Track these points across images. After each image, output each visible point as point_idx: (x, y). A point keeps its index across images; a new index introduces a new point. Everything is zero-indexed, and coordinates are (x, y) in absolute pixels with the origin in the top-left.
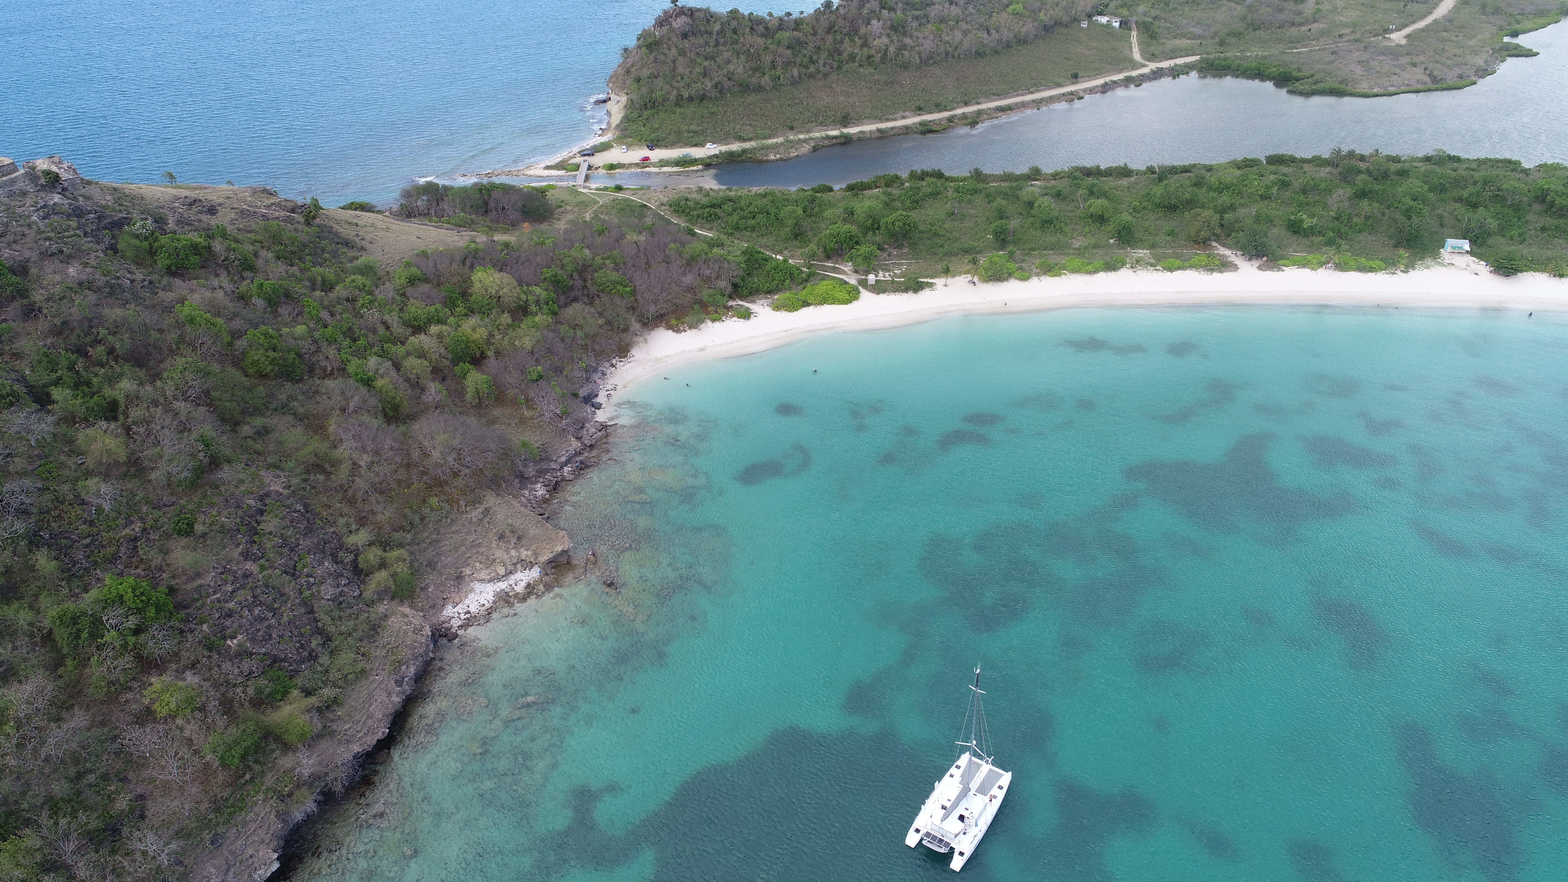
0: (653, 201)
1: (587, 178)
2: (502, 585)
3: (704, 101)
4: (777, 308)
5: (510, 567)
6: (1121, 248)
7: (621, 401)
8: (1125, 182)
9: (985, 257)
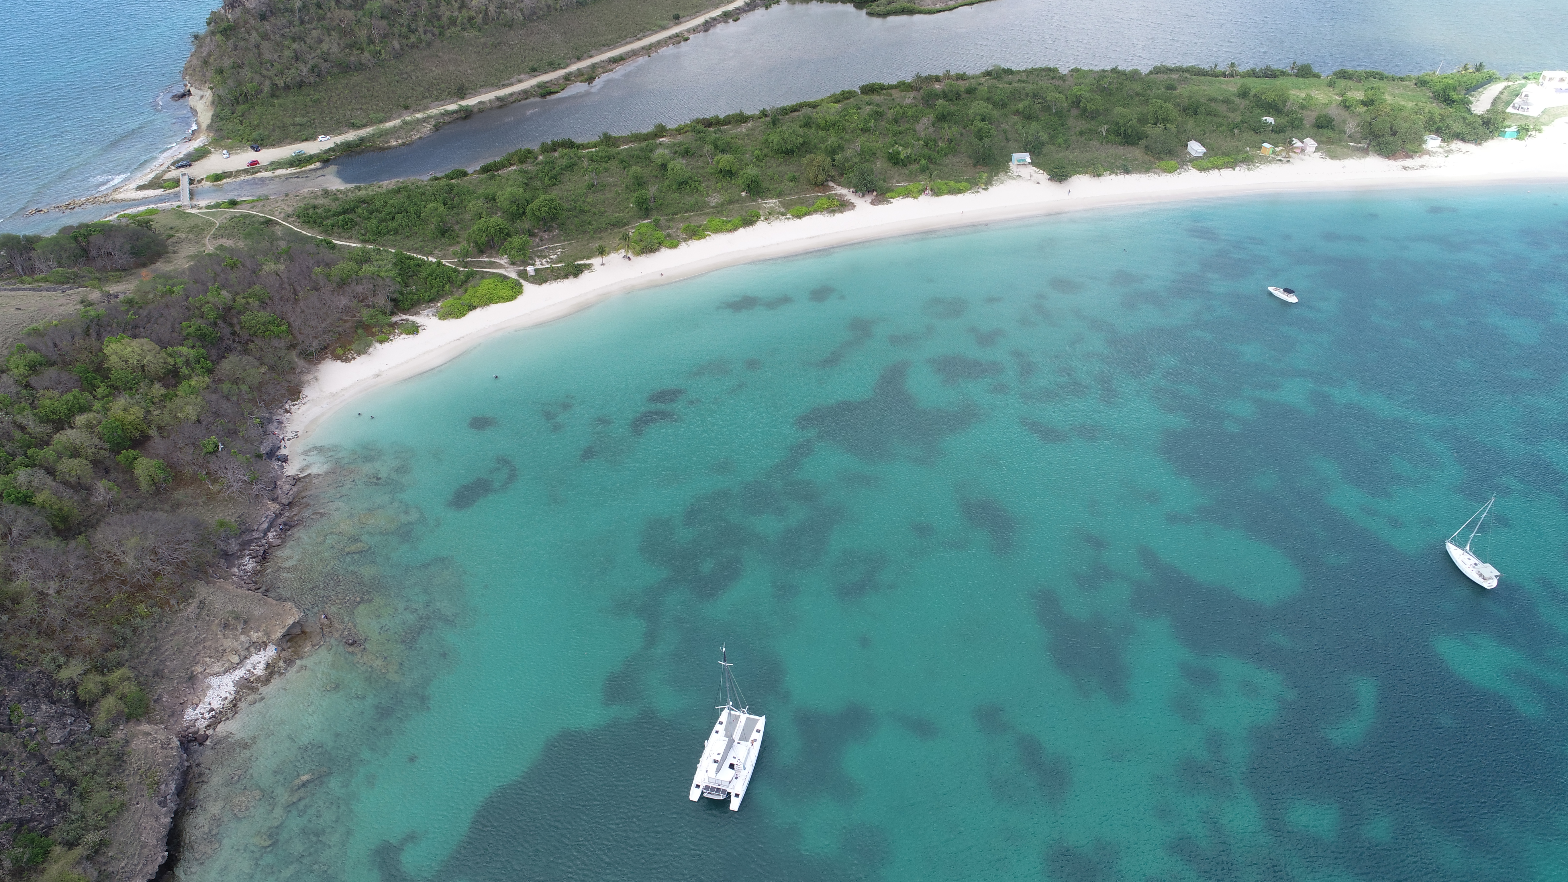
0: (277, 213)
1: (192, 194)
2: (240, 673)
3: (303, 88)
4: (444, 317)
5: (243, 653)
6: (753, 201)
7: (307, 448)
8: (743, 129)
9: (633, 228)
